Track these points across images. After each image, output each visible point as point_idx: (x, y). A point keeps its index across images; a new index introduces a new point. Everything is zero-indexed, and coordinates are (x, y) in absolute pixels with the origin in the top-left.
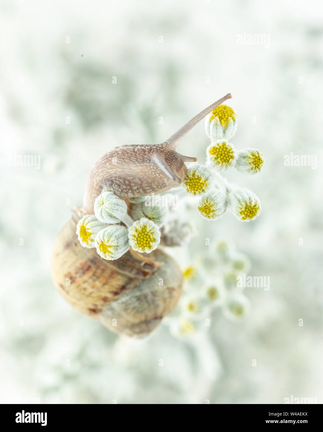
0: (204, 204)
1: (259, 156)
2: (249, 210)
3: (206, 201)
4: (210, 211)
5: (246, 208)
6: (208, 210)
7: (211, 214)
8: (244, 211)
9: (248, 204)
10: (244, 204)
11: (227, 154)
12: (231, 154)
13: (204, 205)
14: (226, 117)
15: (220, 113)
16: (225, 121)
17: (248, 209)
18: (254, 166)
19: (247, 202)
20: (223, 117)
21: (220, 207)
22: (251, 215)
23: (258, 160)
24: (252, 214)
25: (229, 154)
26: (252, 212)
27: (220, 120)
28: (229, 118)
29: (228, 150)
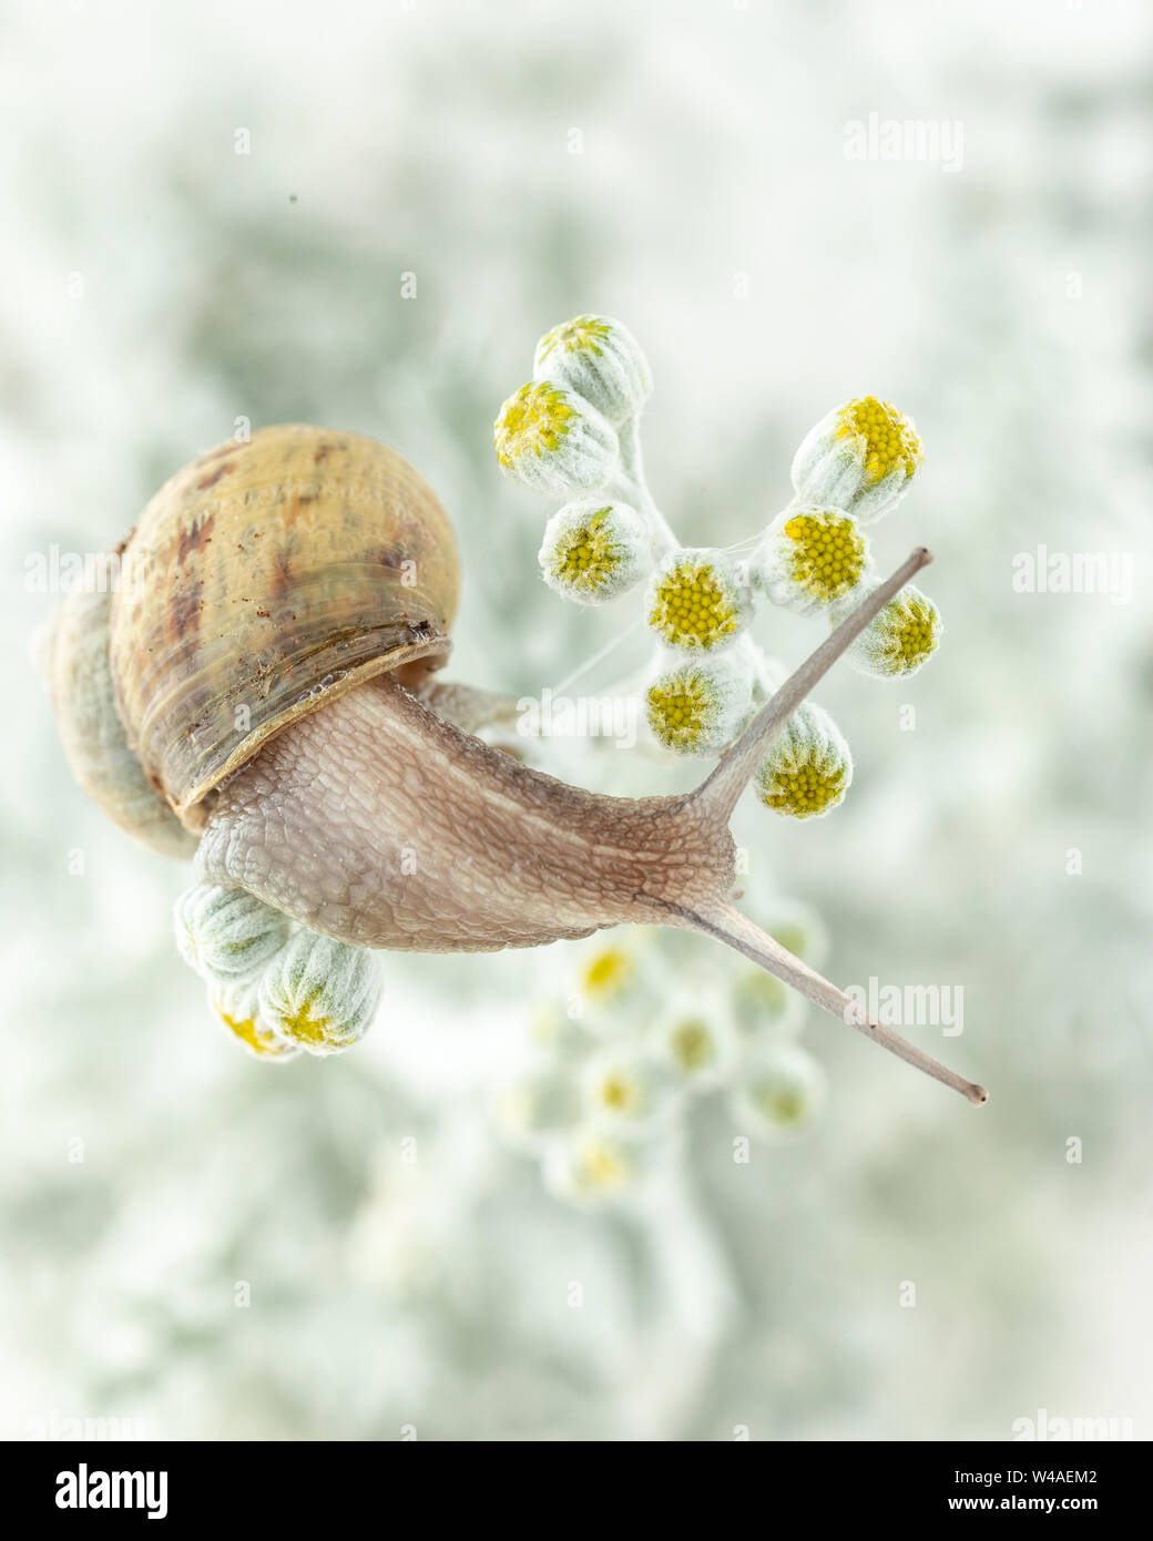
0: (677, 687)
1: (929, 625)
2: (808, 783)
3: (689, 683)
4: (686, 721)
5: (803, 772)
6: (678, 715)
7: (684, 732)
8: (793, 778)
9: (818, 761)
10: (804, 755)
11: (841, 561)
12: (852, 568)
13: (678, 693)
14: (892, 451)
15: (877, 428)
16: (881, 461)
17: (809, 777)
18: (899, 647)
19: (818, 752)
20: (882, 446)
21: (723, 722)
22: (804, 802)
23: (920, 637)
24: (808, 799)
25: (846, 562)
26: (811, 795)
27: (868, 453)
28: (900, 458)
29: (848, 550)
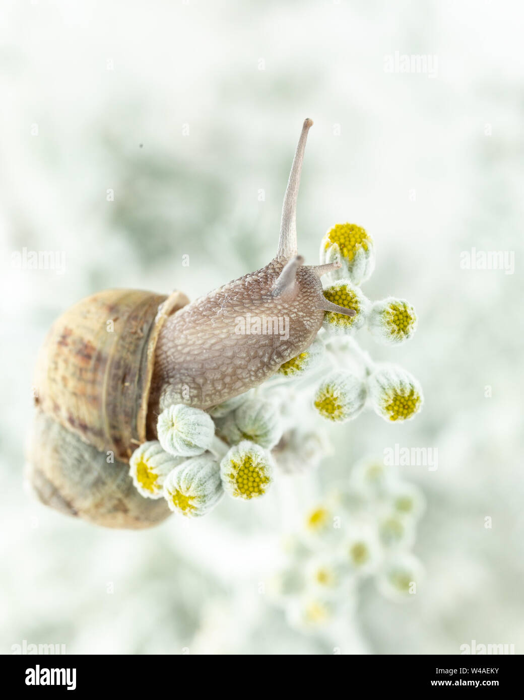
0: (322, 396)
1: (406, 311)
2: (401, 403)
3: (325, 392)
4: (335, 408)
5: (395, 400)
6: (330, 407)
7: (336, 412)
8: (393, 405)
9: (399, 392)
10: (391, 393)
11: (348, 304)
12: (354, 305)
13: (324, 399)
14: (352, 243)
15: (342, 237)
16: (349, 251)
17: (400, 401)
18: (396, 328)
19: (397, 389)
20: (347, 243)
21: (349, 399)
22: (405, 412)
23: (405, 319)
24: (407, 409)
25: (350, 304)
26: (406, 407)
27: (341, 249)
28: (357, 244)
29: (349, 298)
